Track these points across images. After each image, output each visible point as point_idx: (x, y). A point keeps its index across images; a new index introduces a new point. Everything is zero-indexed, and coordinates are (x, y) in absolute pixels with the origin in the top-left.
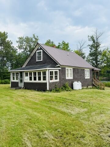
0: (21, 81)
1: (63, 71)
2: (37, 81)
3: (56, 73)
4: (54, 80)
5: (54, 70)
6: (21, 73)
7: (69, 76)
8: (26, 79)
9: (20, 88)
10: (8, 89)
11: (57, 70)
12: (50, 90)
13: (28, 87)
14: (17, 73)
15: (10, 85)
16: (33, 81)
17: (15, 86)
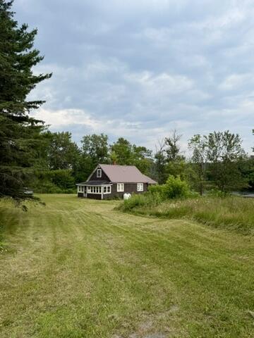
0: (85, 192)
1: (115, 186)
2: (96, 193)
3: (109, 188)
4: (107, 193)
5: (107, 186)
6: (85, 187)
7: (120, 189)
8: (89, 191)
9: (85, 197)
10: (75, 197)
11: (110, 185)
12: (104, 199)
13: (90, 196)
14: (83, 187)
15: (77, 195)
16: (93, 193)
17: (81, 195)
